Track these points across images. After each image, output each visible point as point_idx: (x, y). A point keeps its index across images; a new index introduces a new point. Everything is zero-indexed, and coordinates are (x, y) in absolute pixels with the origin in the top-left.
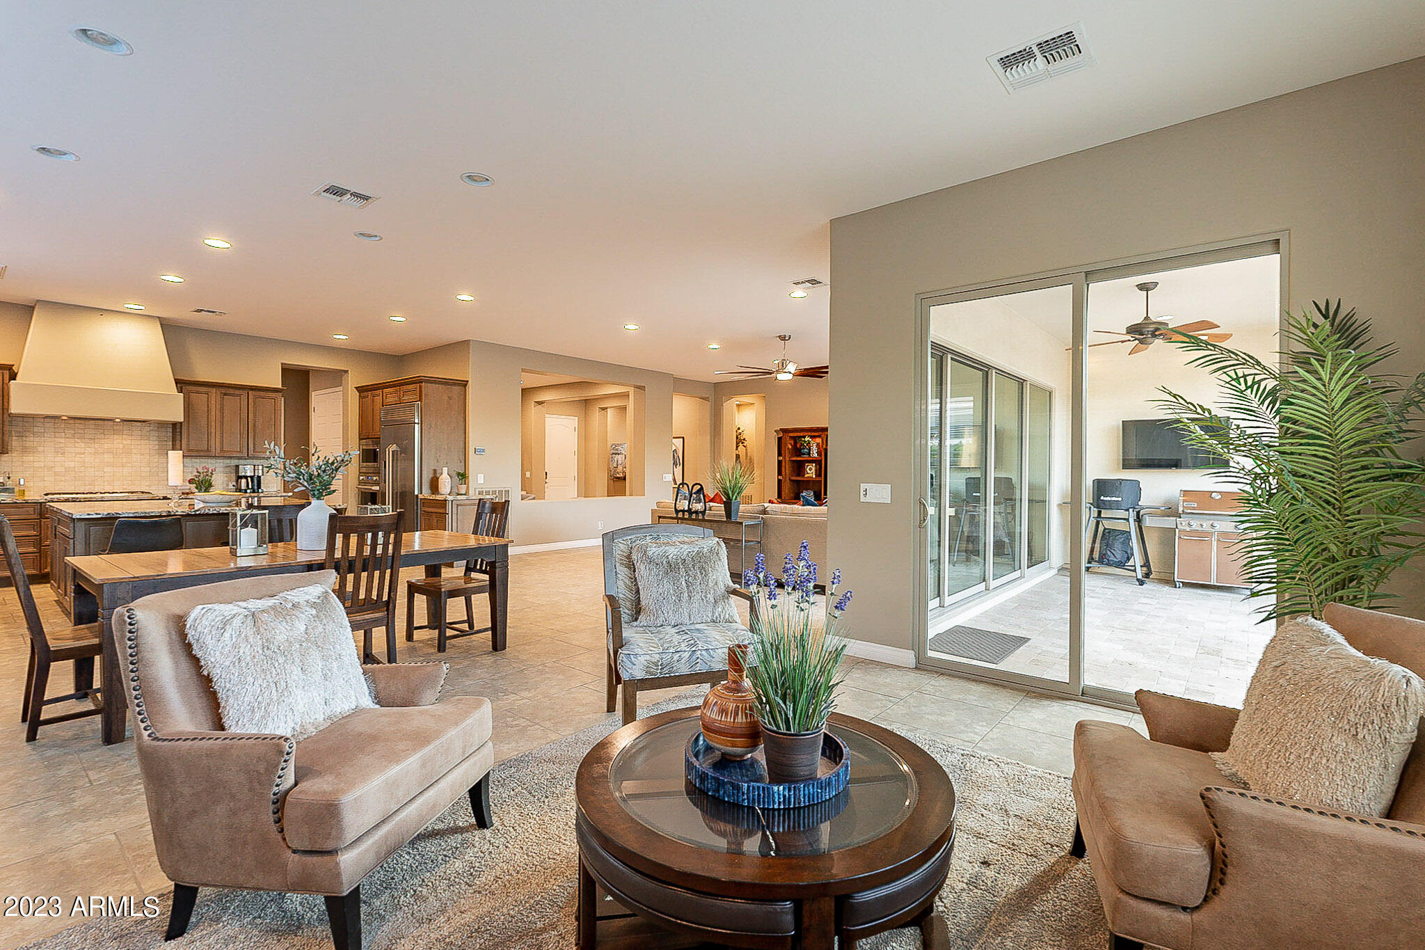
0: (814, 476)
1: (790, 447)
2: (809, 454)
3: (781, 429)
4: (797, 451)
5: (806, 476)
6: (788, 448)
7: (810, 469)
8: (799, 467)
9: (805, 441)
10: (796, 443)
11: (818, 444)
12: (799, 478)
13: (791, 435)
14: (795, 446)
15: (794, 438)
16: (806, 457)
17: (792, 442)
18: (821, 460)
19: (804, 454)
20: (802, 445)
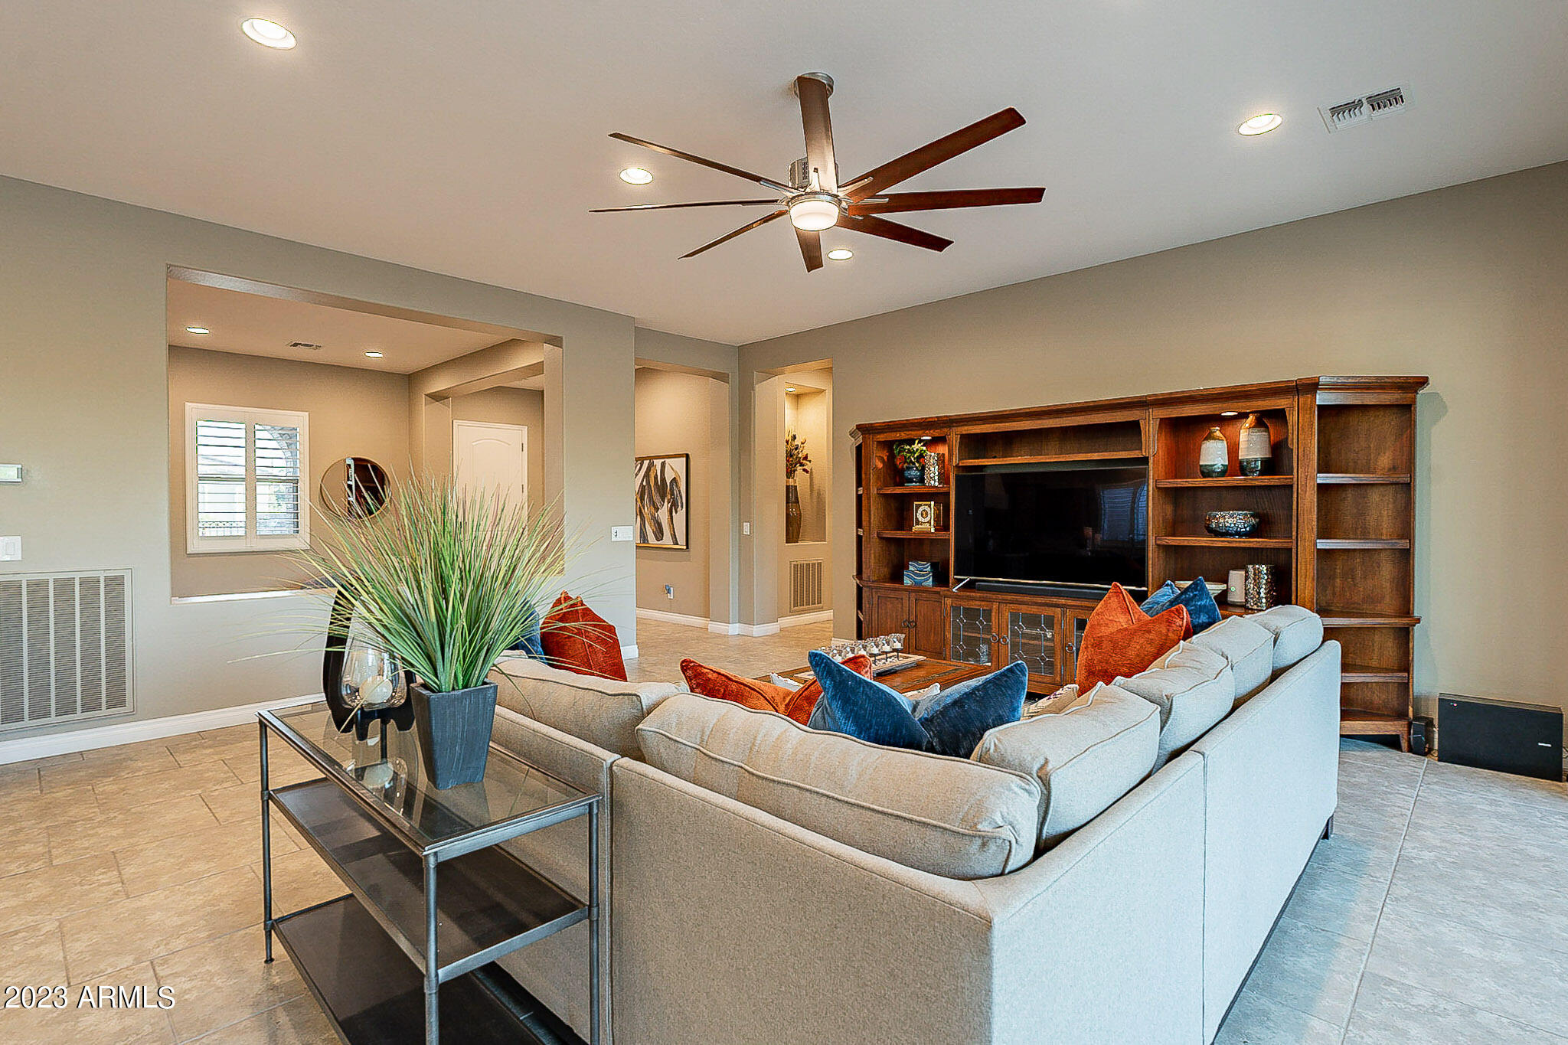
0: (933, 530)
1: (880, 465)
2: (922, 480)
3: (859, 427)
4: (896, 474)
5: (915, 528)
6: (876, 467)
7: (925, 514)
8: (900, 510)
9: (913, 452)
10: (892, 456)
11: (941, 459)
12: (900, 535)
13: (881, 437)
14: (890, 462)
15: (888, 445)
16: (913, 487)
17: (885, 455)
18: (948, 494)
19: (911, 481)
20: (905, 460)
